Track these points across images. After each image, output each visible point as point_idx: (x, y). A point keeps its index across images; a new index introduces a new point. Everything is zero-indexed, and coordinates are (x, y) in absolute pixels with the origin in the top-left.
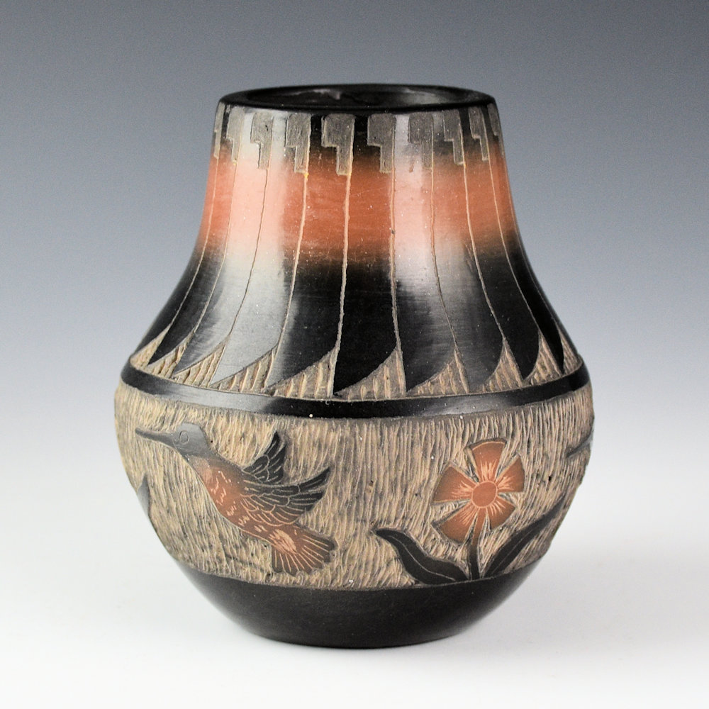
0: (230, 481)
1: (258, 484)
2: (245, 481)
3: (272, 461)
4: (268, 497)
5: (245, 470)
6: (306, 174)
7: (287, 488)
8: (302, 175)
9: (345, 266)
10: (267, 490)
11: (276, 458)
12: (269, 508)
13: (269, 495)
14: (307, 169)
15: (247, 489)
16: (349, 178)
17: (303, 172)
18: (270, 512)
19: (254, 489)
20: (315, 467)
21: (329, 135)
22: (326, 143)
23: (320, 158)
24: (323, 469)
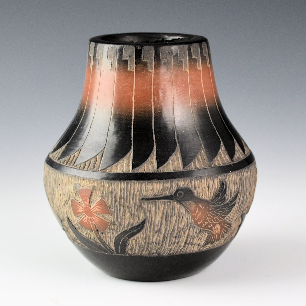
0: (204, 208)
1: (216, 206)
2: (211, 206)
3: (222, 194)
4: (219, 210)
5: (211, 201)
6: (188, 71)
7: (225, 205)
8: (186, 71)
9: (207, 108)
10: (219, 207)
11: (223, 192)
12: (217, 215)
13: (219, 209)
14: (188, 69)
15: (210, 209)
16: (201, 70)
17: (187, 70)
18: (217, 217)
19: (213, 209)
20: (234, 193)
21: (194, 53)
22: (194, 57)
23: (192, 63)
24: (236, 192)
